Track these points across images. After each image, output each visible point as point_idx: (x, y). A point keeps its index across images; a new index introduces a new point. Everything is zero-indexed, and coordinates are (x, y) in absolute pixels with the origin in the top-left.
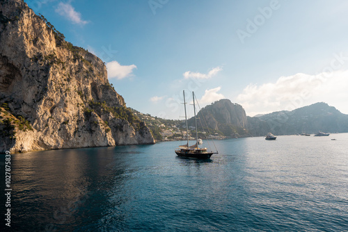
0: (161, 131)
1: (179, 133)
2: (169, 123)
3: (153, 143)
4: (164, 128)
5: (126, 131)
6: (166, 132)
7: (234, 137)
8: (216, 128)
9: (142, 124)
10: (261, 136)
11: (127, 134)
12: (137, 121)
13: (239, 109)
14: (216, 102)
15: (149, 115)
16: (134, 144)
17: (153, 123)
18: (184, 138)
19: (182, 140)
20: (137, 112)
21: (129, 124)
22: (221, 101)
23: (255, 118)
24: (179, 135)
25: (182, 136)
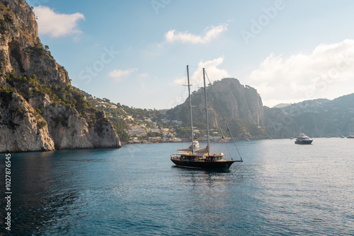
0: (127, 128)
1: (157, 130)
2: (140, 114)
3: (117, 147)
4: (132, 122)
5: (73, 126)
6: (135, 128)
7: (243, 139)
8: (216, 124)
9: (100, 115)
10: (285, 137)
11: (75, 132)
12: (92, 110)
13: (251, 94)
14: (215, 83)
15: (107, 101)
16: (87, 148)
17: (113, 114)
18: (165, 139)
19: (161, 142)
20: (88, 95)
21: (78, 115)
22: (225, 80)
23: (277, 110)
24: (157, 135)
25: (161, 135)
